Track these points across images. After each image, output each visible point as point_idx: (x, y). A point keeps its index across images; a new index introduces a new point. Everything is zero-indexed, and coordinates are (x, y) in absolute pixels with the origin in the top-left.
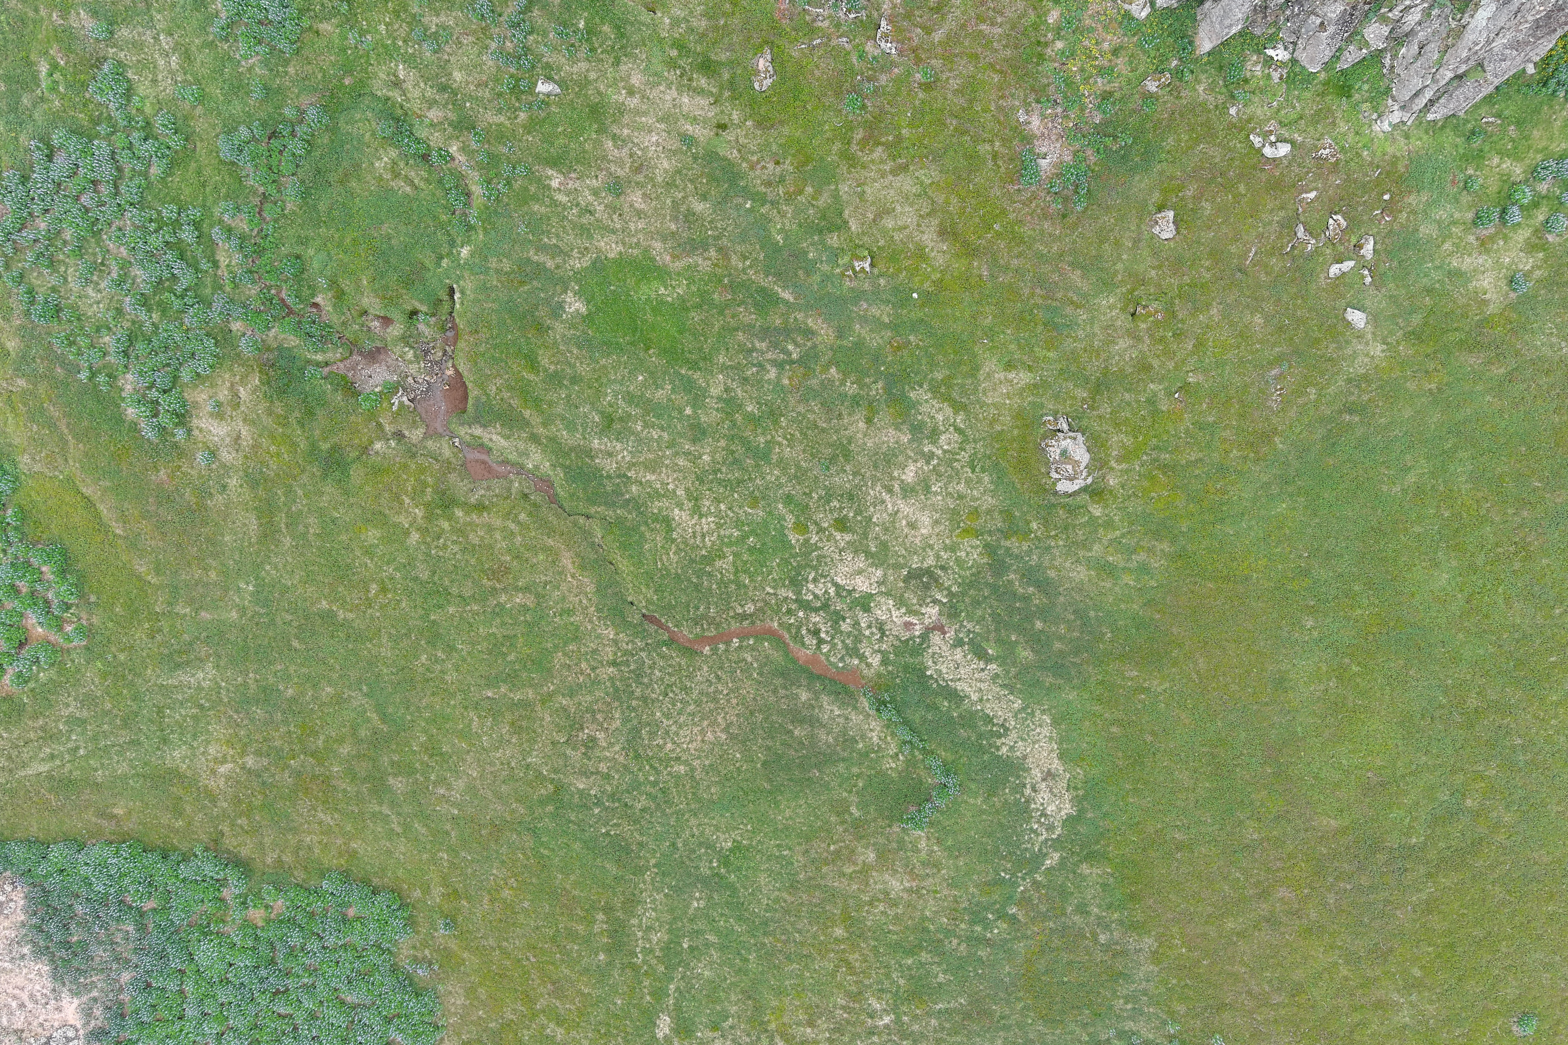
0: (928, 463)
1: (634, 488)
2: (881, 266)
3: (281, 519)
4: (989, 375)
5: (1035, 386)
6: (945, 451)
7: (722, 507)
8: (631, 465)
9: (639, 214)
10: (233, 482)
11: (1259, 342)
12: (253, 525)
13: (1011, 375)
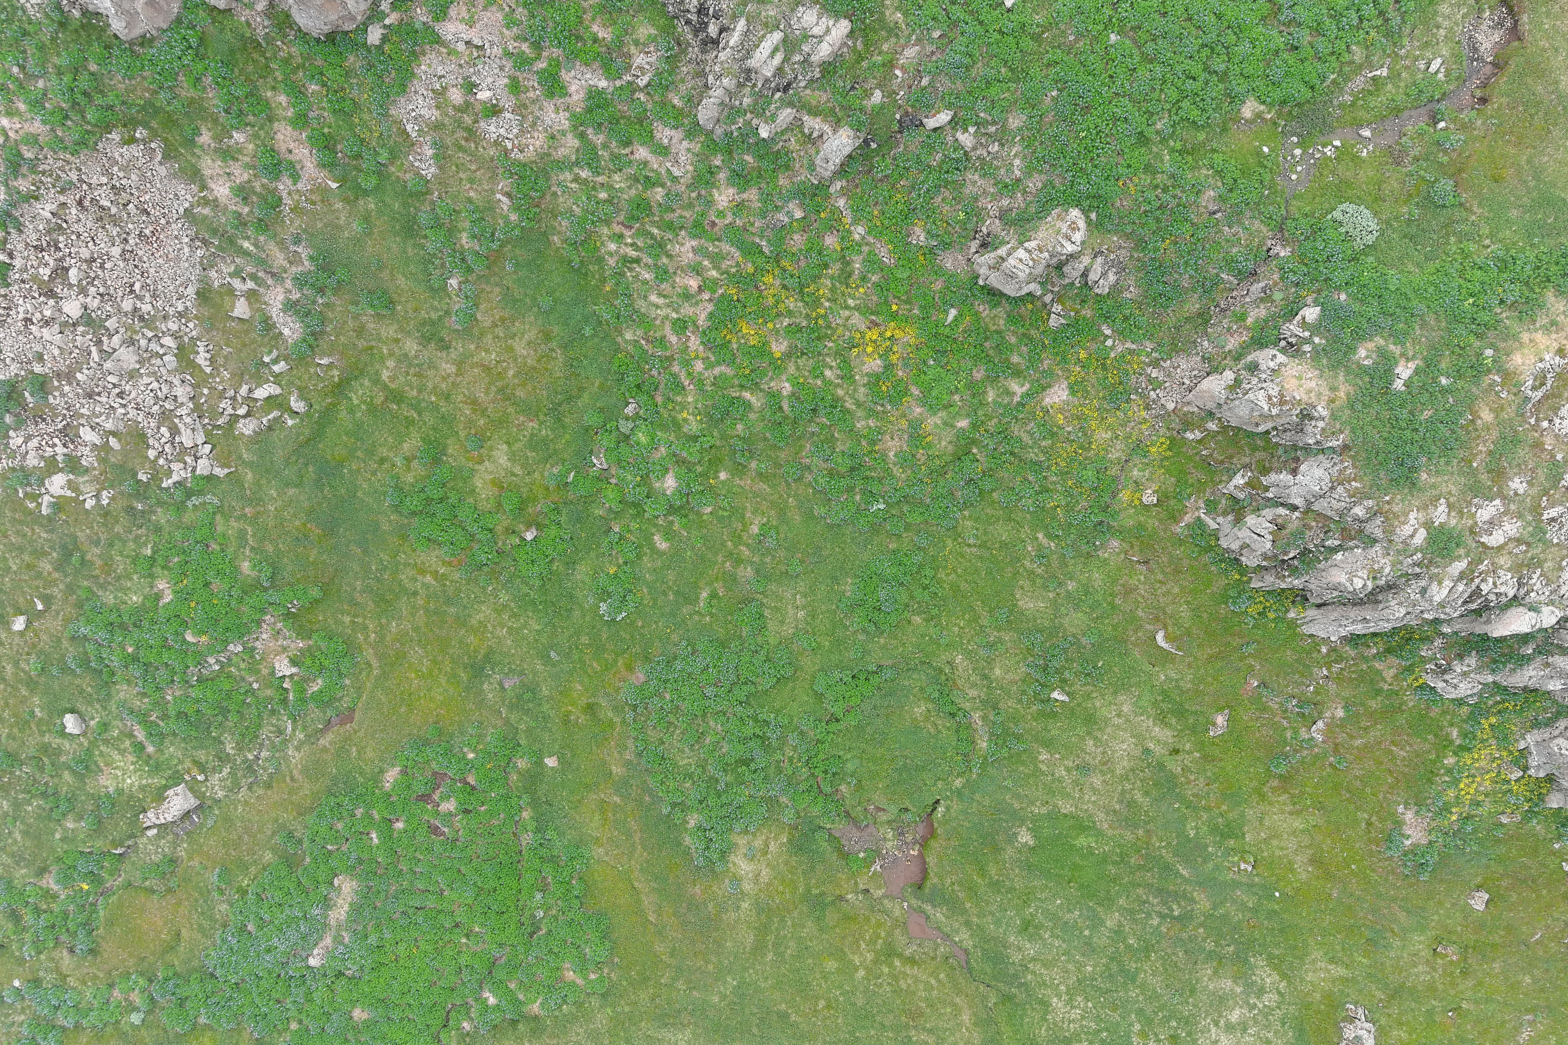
0: (1250, 1012)
1: (1029, 977)
2: (1260, 870)
3: (771, 938)
4: (1314, 961)
5: (1347, 980)
6: (1265, 1006)
7: (1090, 1005)
8: (1034, 959)
9: (1095, 791)
10: (745, 905)
11: (1522, 993)
12: (750, 939)
13: (1330, 967)
